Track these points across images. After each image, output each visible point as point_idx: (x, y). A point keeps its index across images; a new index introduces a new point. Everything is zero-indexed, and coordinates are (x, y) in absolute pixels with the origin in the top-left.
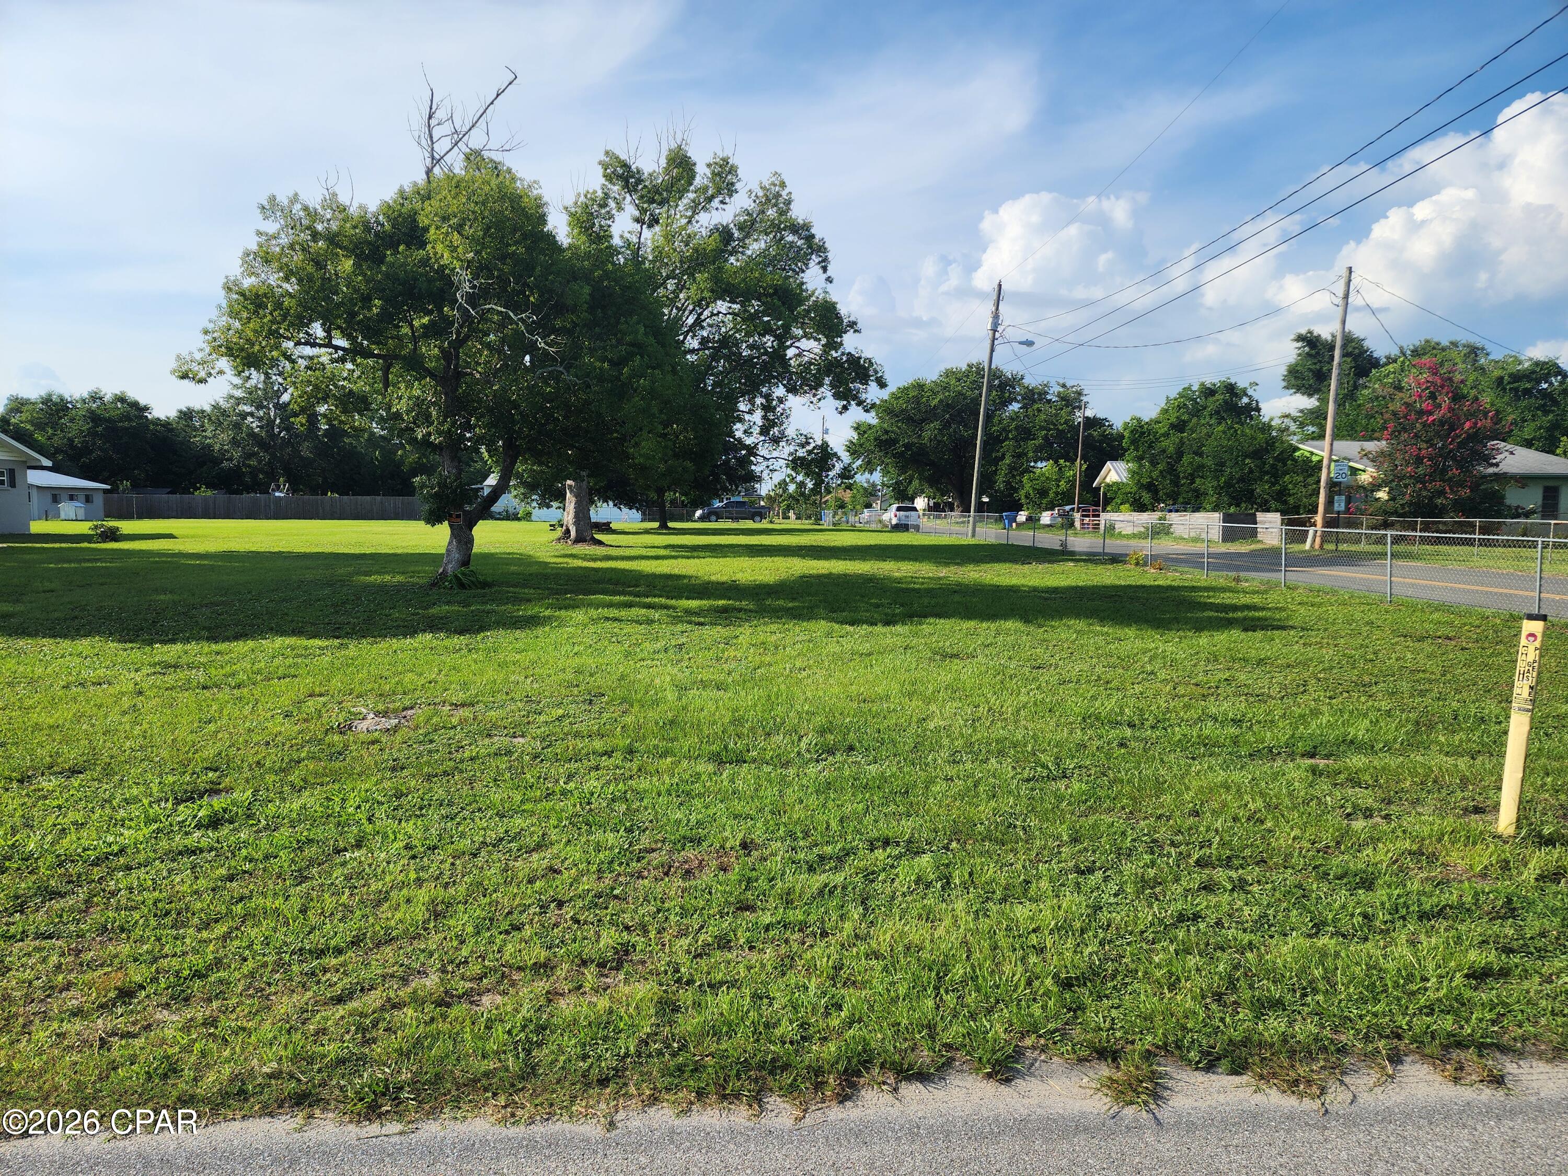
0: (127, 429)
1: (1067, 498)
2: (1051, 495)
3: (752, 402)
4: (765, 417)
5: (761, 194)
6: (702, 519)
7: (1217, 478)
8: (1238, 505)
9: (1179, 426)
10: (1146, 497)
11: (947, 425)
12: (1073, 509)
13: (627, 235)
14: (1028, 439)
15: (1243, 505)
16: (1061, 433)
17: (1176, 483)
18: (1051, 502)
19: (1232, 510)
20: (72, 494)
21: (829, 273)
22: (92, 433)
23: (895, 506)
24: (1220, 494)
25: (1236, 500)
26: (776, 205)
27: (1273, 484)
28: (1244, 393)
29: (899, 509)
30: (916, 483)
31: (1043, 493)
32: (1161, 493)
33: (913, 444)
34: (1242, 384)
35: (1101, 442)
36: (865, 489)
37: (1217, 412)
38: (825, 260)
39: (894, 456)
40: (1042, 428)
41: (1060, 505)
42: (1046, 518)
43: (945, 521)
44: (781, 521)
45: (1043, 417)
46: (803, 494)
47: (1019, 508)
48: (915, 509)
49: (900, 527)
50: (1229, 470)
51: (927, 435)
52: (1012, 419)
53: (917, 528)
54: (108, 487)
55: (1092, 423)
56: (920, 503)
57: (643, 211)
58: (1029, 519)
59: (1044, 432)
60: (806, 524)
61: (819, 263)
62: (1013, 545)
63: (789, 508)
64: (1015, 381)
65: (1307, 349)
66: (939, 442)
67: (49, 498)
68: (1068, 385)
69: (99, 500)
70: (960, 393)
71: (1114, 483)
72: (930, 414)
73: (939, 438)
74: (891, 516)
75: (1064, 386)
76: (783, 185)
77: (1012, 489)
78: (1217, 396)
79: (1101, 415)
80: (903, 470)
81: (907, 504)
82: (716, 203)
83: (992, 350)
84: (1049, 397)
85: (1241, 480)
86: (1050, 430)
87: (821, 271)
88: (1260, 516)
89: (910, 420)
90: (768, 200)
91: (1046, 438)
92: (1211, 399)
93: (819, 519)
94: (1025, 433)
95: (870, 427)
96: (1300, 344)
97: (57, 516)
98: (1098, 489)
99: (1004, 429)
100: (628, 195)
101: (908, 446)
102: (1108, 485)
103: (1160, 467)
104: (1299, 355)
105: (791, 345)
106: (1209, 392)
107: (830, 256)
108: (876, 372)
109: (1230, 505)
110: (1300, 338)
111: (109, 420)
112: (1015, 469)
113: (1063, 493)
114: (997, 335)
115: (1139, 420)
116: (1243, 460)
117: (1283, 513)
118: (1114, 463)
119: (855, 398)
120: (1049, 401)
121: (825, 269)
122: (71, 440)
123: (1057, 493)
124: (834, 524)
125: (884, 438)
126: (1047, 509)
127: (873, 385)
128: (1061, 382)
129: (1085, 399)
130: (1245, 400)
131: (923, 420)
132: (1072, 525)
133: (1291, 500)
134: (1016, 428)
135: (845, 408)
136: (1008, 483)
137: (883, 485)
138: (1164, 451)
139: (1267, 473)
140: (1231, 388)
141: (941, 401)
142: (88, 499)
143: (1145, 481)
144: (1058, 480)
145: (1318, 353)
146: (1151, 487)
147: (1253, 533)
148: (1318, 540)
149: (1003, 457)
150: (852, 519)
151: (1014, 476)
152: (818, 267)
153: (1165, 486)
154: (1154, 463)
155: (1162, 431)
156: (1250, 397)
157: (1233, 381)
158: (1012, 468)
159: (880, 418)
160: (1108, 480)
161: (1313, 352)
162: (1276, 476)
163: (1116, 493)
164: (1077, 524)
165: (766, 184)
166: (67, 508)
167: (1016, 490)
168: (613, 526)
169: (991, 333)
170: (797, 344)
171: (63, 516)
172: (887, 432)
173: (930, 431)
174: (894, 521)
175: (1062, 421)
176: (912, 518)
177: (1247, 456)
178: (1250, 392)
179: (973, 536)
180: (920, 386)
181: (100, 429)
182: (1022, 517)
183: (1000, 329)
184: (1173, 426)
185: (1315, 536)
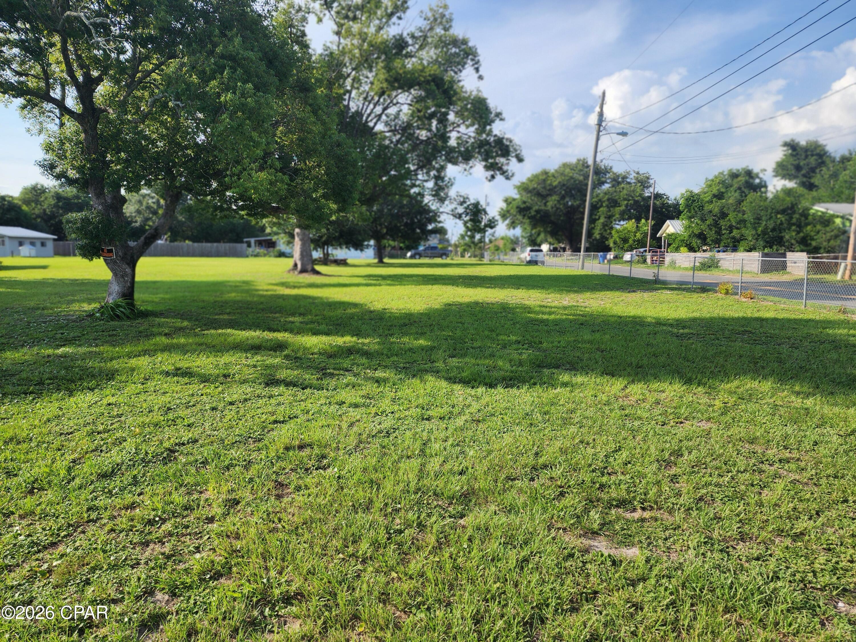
0: (76, 204)
1: (641, 243)
2: (631, 241)
3: (428, 173)
4: (436, 184)
5: (430, 15)
6: (412, 257)
7: (755, 229)
8: (771, 247)
9: (719, 196)
10: (696, 242)
11: (563, 197)
12: (645, 251)
13: (328, 44)
14: (615, 206)
15: (775, 247)
16: (636, 202)
17: (719, 232)
18: (631, 246)
19: (766, 251)
20: (32, 242)
21: (481, 73)
22: (56, 206)
23: (529, 248)
24: (757, 239)
25: (769, 244)
26: (441, 23)
27: (798, 233)
28: (757, 176)
29: (532, 251)
30: (542, 236)
31: (625, 240)
32: (708, 240)
33: (541, 210)
34: (756, 170)
35: (662, 208)
36: (512, 240)
37: (739, 188)
38: (478, 62)
39: (529, 218)
40: (625, 199)
41: (636, 248)
42: (627, 256)
43: (560, 259)
44: (459, 258)
45: (625, 192)
46: (473, 243)
47: (608, 249)
48: (541, 251)
49: (532, 262)
50: (764, 223)
51: (550, 204)
52: (605, 194)
53: (543, 263)
54: (56, 237)
55: (658, 196)
56: (545, 247)
57: (340, 25)
58: (616, 257)
59: (626, 202)
60: (474, 261)
61: (473, 65)
62: (613, 276)
63: (465, 250)
64: (607, 171)
65: (790, 151)
66: (557, 209)
67: (16, 243)
68: (641, 173)
69: (50, 245)
70: (572, 178)
71: (673, 234)
72: (552, 191)
73: (558, 206)
74: (526, 254)
75: (638, 173)
76: (446, 7)
77: (604, 238)
78: (739, 178)
79: (661, 192)
80: (534, 226)
81: (537, 248)
82: (394, 19)
83: (598, 139)
84: (628, 180)
85: (773, 230)
86: (629, 200)
87: (474, 72)
88: (789, 255)
89: (539, 194)
90: (435, 20)
91: (627, 206)
92: (735, 180)
93: (482, 256)
94: (614, 203)
95: (514, 200)
96: (785, 148)
97: (19, 254)
98: (660, 238)
99: (600, 200)
100: (327, 12)
101: (538, 212)
102: (669, 235)
103: (708, 222)
104: (785, 155)
105: (453, 130)
106: (734, 175)
107: (481, 58)
108: (516, 150)
109: (764, 247)
110: (786, 144)
111: (66, 199)
112: (607, 225)
113: (638, 241)
114: (602, 128)
115: (691, 192)
116: (776, 216)
117: (809, 252)
118: (672, 221)
119: (500, 169)
120: (629, 183)
121: (477, 70)
122: (45, 210)
123: (634, 241)
124: (490, 261)
125: (522, 206)
126: (627, 251)
127: (514, 160)
128: (636, 170)
129: (652, 181)
130: (757, 181)
131: (548, 195)
132: (645, 261)
133: (814, 243)
134: (608, 200)
135: (493, 177)
136: (601, 234)
137: (522, 236)
138: (711, 212)
139: (794, 224)
140: (749, 173)
141: (560, 182)
142: (43, 244)
143: (697, 232)
144: (635, 232)
145: (797, 154)
146: (702, 237)
147: (783, 267)
148: (848, 273)
149: (599, 219)
150: (502, 257)
151: (606, 230)
152: (472, 68)
153: (711, 235)
154: (703, 220)
155: (707, 199)
156: (761, 179)
157: (750, 168)
158: (604, 225)
159: (520, 194)
160: (667, 231)
161: (794, 153)
162: (800, 227)
163: (674, 241)
164: (649, 260)
165: (434, 6)
166: (25, 249)
167: (607, 239)
168: (349, 261)
169: (597, 127)
170: (457, 129)
171: (22, 254)
172: (524, 202)
173: (552, 201)
174: (528, 259)
175: (638, 194)
176: (540, 256)
177: (778, 213)
178: (761, 175)
179: (583, 268)
180: (545, 173)
181: (60, 204)
182: (610, 256)
183: (604, 124)
184: (715, 196)
185: (845, 269)
